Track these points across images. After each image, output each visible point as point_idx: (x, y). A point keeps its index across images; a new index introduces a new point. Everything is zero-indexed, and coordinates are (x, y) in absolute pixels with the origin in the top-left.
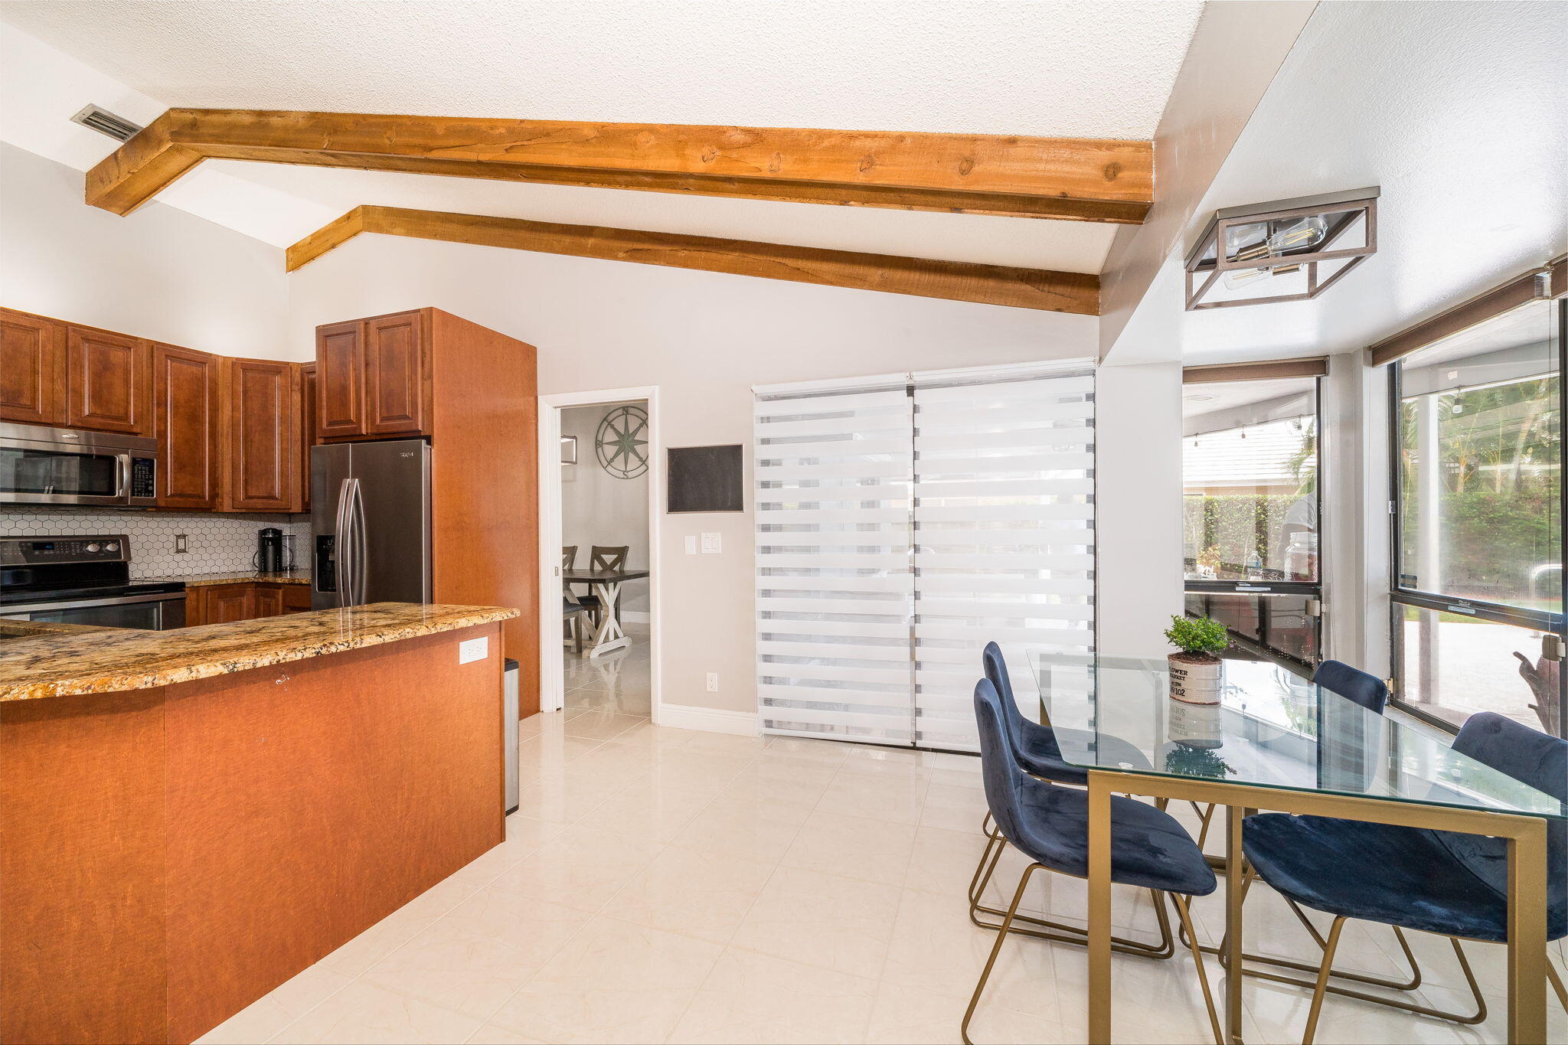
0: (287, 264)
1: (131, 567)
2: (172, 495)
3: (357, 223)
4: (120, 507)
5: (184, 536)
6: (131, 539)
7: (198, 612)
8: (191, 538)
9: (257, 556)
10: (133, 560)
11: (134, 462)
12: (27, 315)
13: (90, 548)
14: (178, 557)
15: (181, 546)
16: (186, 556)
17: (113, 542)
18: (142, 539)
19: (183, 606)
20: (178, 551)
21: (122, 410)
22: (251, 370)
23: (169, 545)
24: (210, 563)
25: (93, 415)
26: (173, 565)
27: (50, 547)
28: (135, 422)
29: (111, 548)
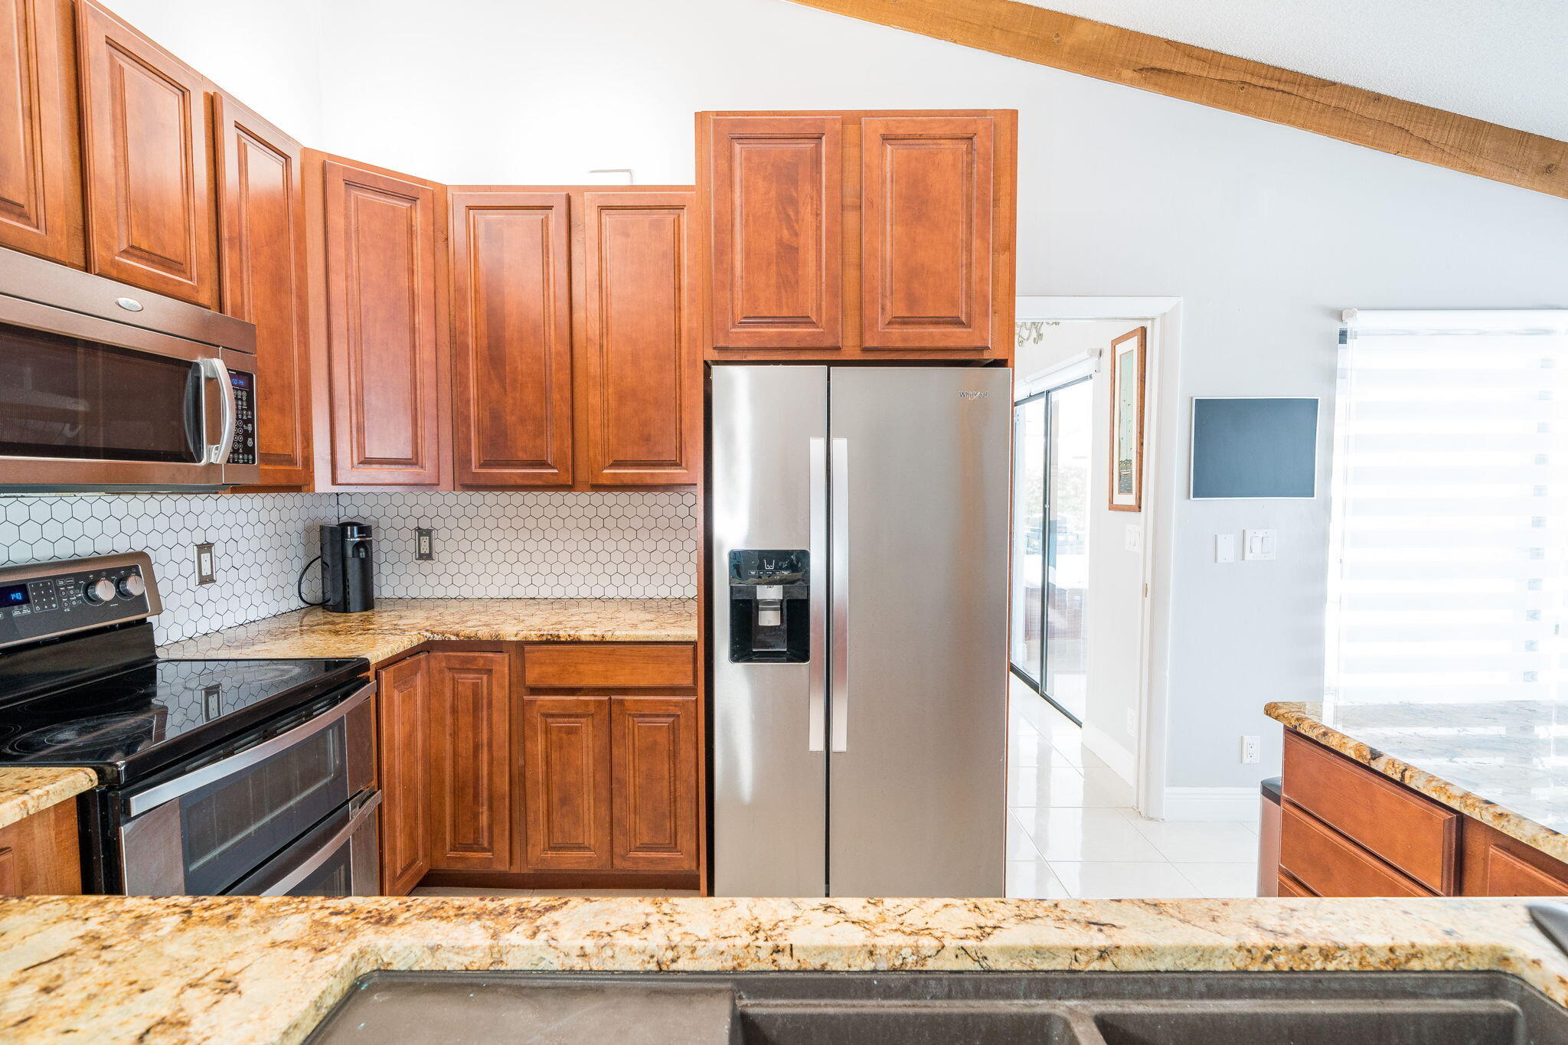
5: (208, 545)
8: (218, 550)
13: (105, 591)
14: (202, 592)
15: (206, 570)
16: (214, 590)
17: (129, 571)
20: (204, 581)
22: (363, 187)
23: (188, 568)
24: (246, 601)
25: (133, 251)
26: (196, 612)
27: (18, 596)
28: (200, 279)
29: (134, 586)
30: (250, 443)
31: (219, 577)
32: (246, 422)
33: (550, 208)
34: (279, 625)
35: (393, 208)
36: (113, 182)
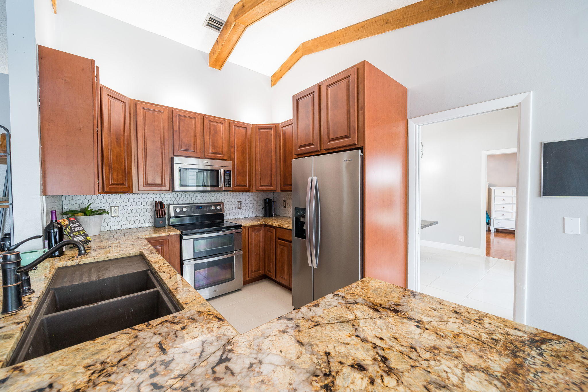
0: (272, 82)
1: (225, 215)
2: (237, 186)
3: (300, 53)
4: (221, 191)
5: (240, 202)
6: (225, 203)
7: (246, 237)
8: (242, 203)
9: (263, 210)
10: (225, 212)
11: (225, 171)
12: (192, 112)
13: (213, 208)
14: (239, 210)
15: (239, 206)
16: (241, 210)
17: (219, 205)
18: (228, 203)
19: (241, 235)
20: (239, 208)
21: (221, 150)
22: (262, 129)
23: (236, 206)
24: (248, 213)
25: (212, 153)
26: (237, 214)
27: (201, 207)
28: (225, 155)
29: (218, 208)
30: (230, 183)
31: (243, 208)
32: (229, 179)
33: (292, 124)
34: (256, 218)
35: (267, 132)
36: (209, 143)
